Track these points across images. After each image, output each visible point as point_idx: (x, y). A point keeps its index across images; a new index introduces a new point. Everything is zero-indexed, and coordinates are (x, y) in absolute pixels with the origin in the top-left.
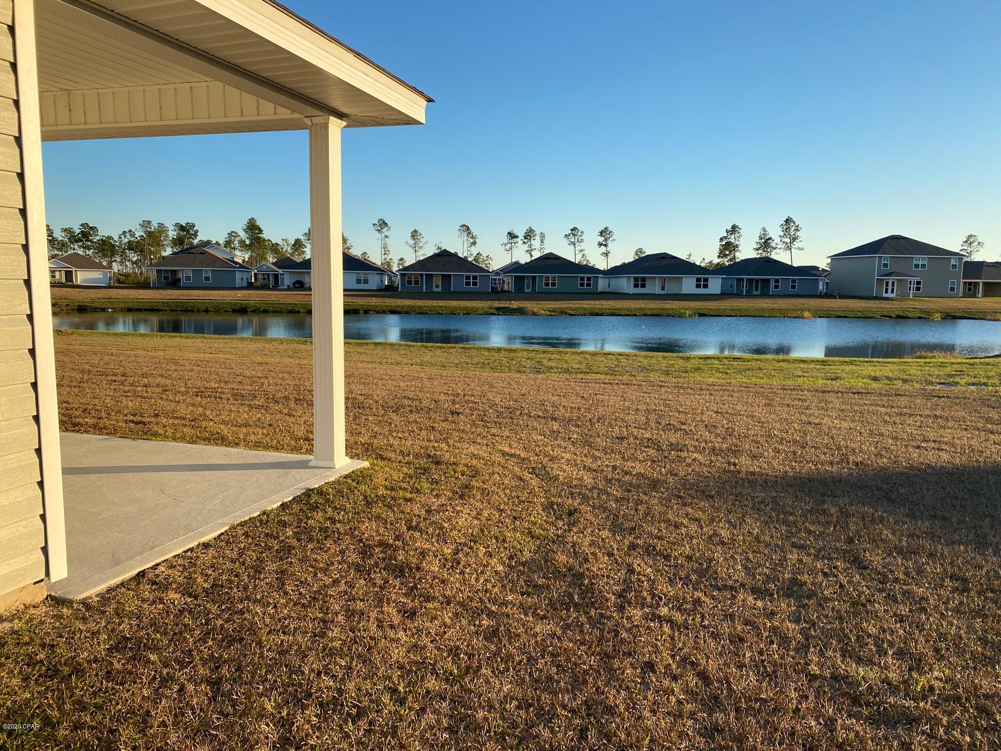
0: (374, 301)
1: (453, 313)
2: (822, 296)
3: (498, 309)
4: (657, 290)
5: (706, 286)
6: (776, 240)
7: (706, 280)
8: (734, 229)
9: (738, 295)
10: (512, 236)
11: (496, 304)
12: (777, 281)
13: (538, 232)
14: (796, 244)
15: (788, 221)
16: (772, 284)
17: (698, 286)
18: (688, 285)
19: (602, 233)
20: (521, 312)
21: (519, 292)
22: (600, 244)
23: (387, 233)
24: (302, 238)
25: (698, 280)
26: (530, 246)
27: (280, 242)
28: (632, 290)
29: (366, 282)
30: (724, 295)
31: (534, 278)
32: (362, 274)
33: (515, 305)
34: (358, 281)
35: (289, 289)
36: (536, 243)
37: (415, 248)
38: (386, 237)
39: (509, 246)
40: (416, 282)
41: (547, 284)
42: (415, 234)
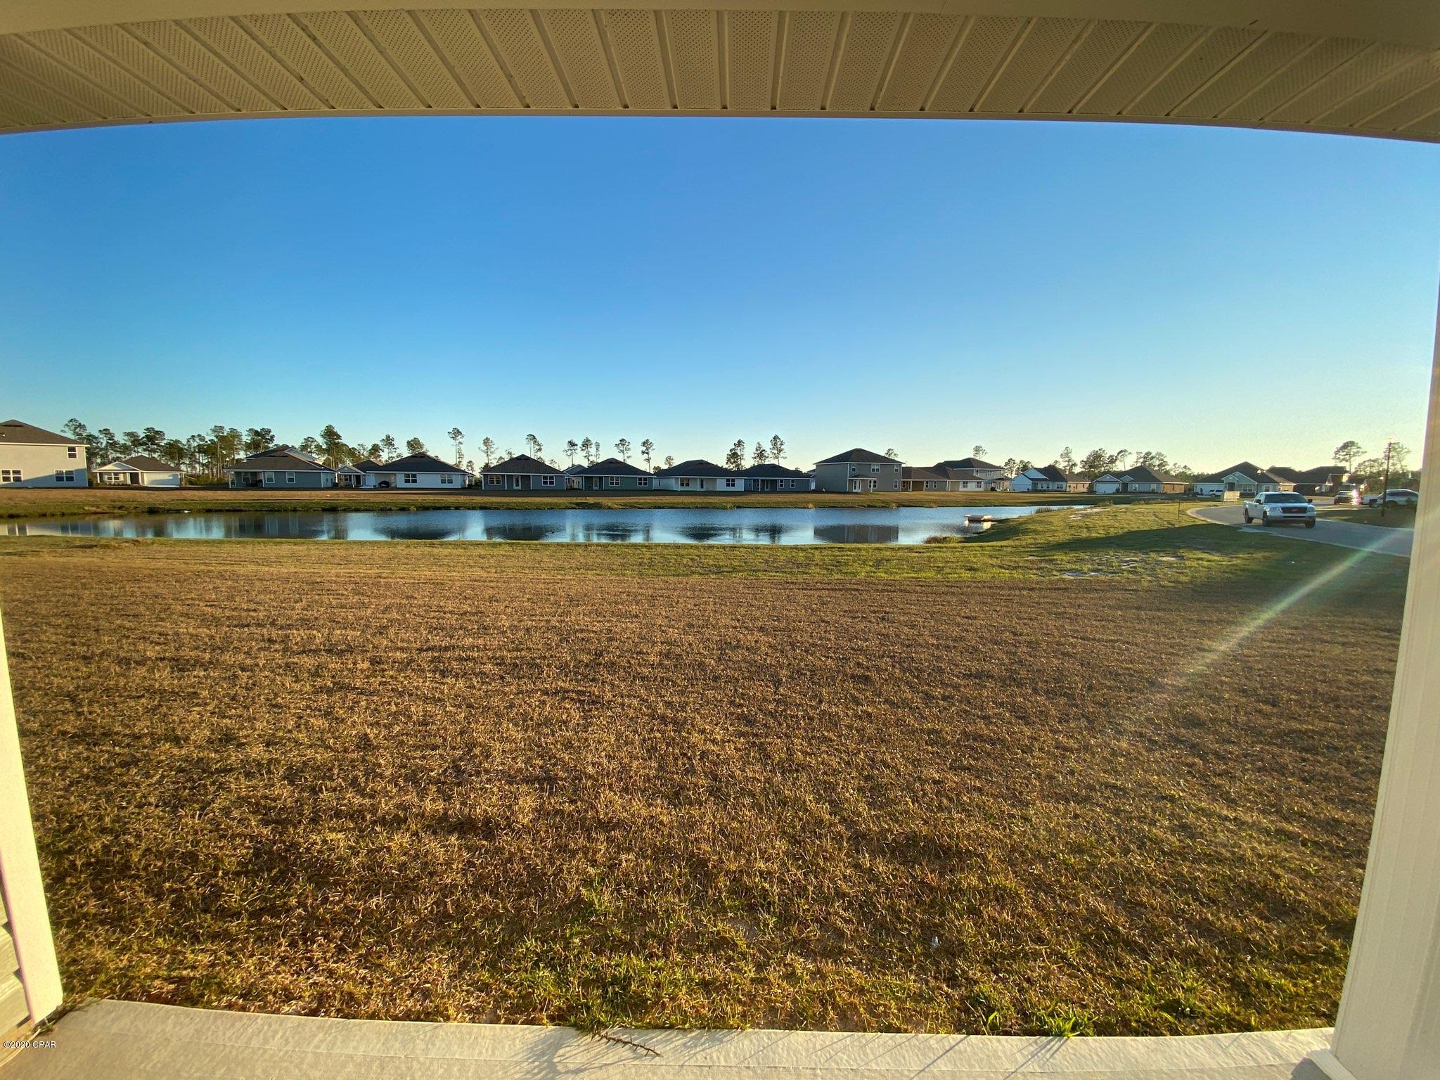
0: (462, 499)
1: (538, 508)
2: (814, 492)
3: (578, 504)
4: (699, 489)
5: (733, 485)
6: (768, 452)
7: (733, 480)
8: (740, 443)
9: (755, 492)
10: (572, 444)
11: (575, 500)
12: (782, 481)
13: (593, 442)
14: (782, 454)
15: (776, 438)
16: (779, 483)
17: (728, 485)
18: (721, 484)
19: (644, 444)
20: (597, 506)
21: (589, 490)
22: (643, 452)
23: (461, 440)
24: (380, 444)
25: (728, 480)
26: (588, 452)
27: (356, 447)
28: (680, 488)
29: (450, 481)
30: (747, 492)
31: (601, 478)
32: (446, 475)
33: (591, 500)
34: (443, 481)
35: (375, 488)
36: (592, 450)
37: (487, 452)
38: (461, 443)
39: (569, 452)
40: (498, 482)
41: (612, 483)
42: (487, 442)
